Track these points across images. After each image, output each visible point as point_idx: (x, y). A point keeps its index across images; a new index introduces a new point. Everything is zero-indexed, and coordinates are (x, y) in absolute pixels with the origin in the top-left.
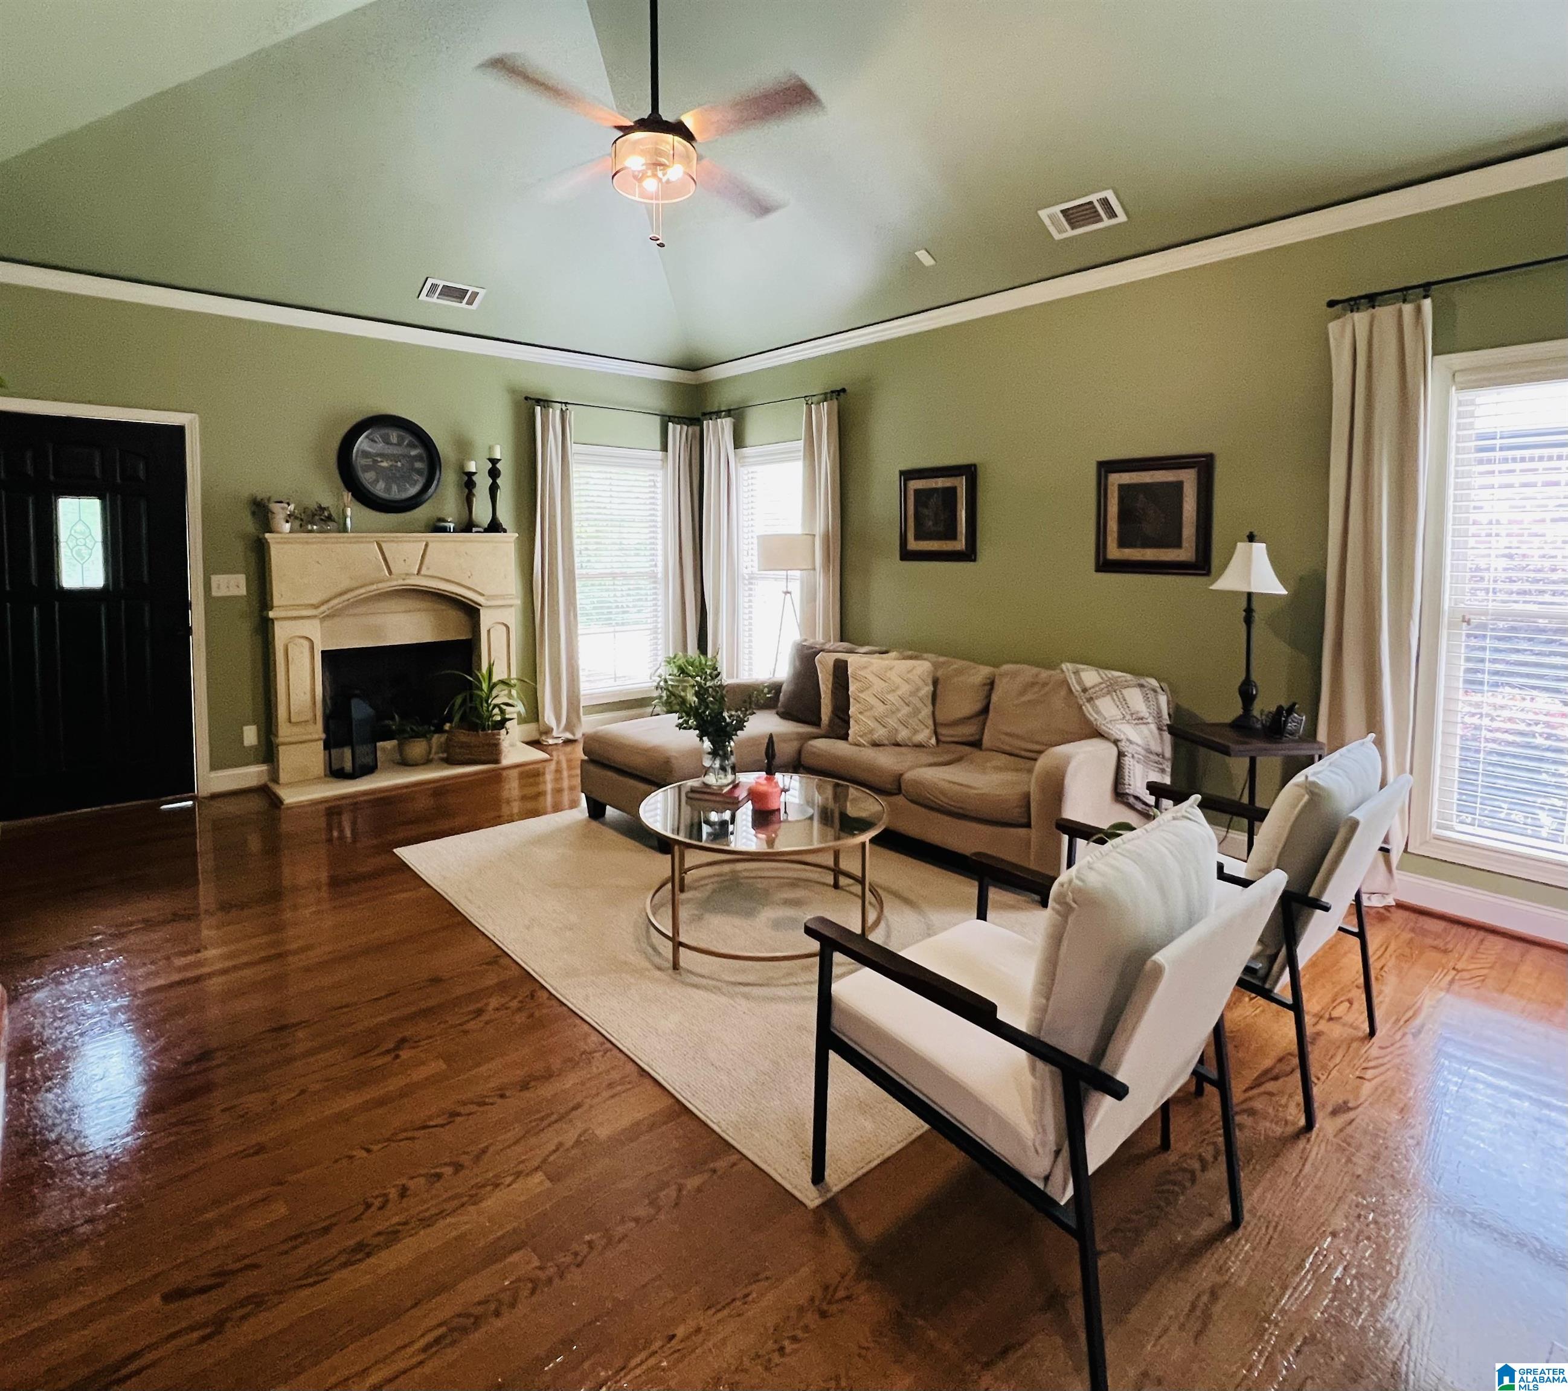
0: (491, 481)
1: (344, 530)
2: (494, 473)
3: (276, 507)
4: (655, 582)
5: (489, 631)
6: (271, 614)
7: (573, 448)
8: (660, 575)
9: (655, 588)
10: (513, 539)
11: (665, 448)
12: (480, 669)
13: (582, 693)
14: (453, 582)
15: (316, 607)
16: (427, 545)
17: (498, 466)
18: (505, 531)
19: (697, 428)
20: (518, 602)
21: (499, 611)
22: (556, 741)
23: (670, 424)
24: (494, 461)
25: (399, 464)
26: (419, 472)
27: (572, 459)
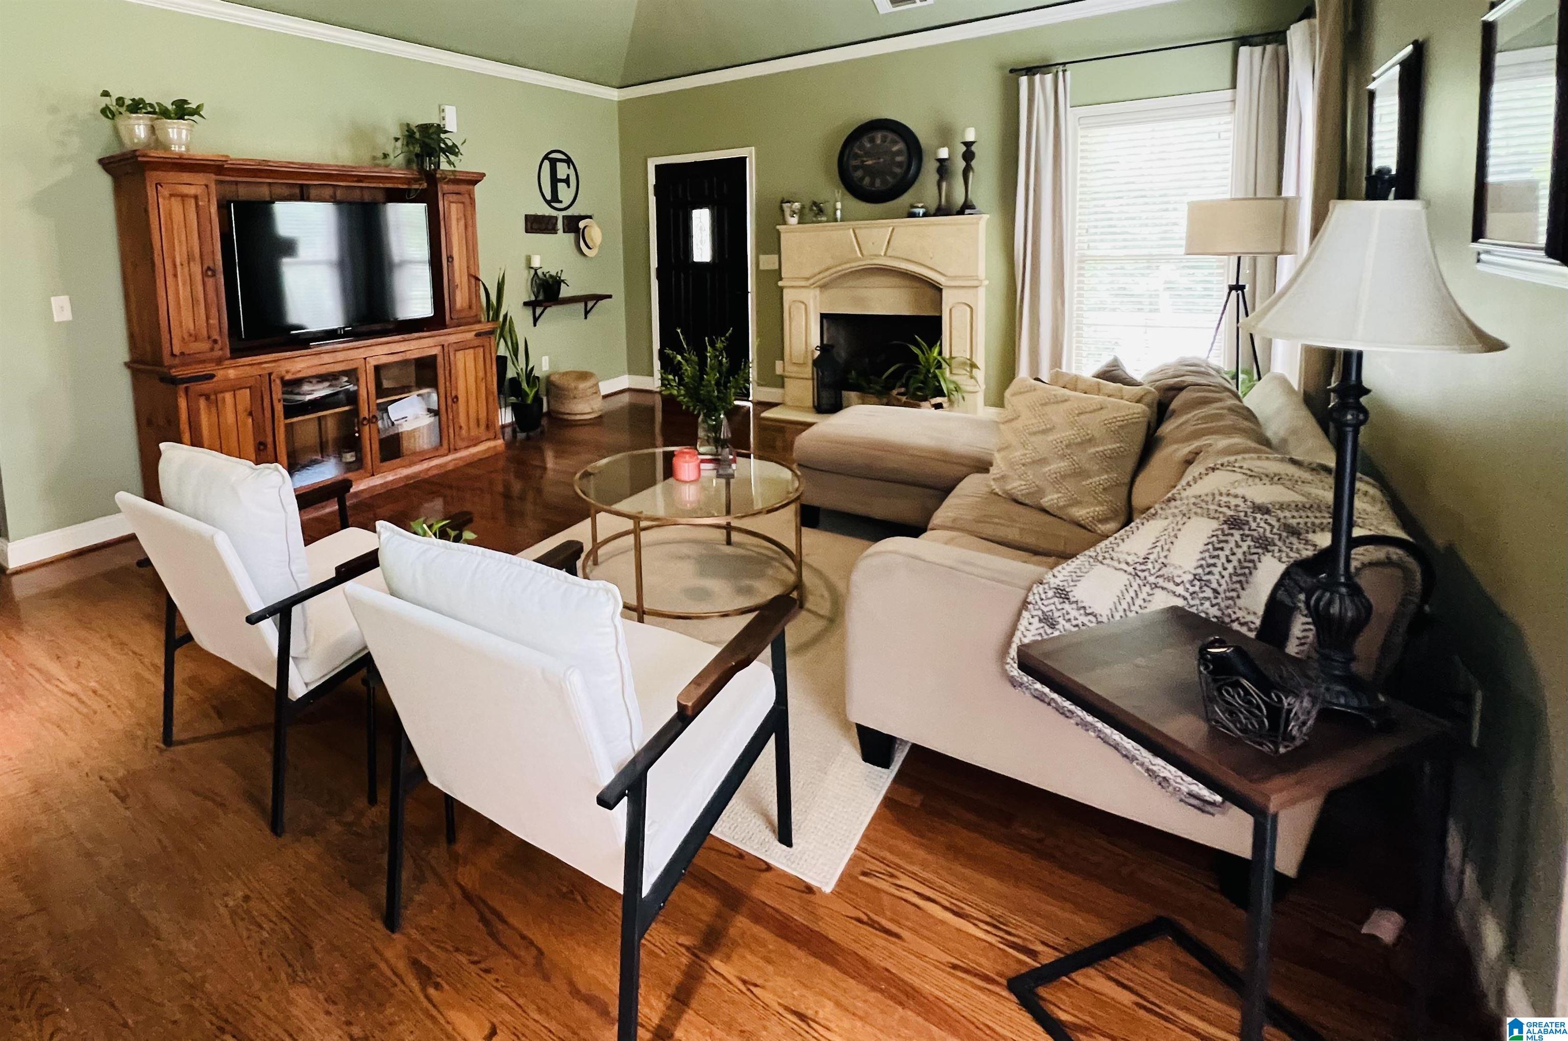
0: (965, 163)
1: (834, 220)
2: (968, 156)
3: (786, 206)
5: (951, 311)
6: (780, 284)
10: (980, 221)
14: (915, 262)
15: (808, 279)
16: (894, 229)
17: (973, 148)
18: (977, 213)
20: (986, 283)
21: (960, 291)
23: (1243, 49)
24: (969, 144)
25: (882, 160)
26: (899, 166)
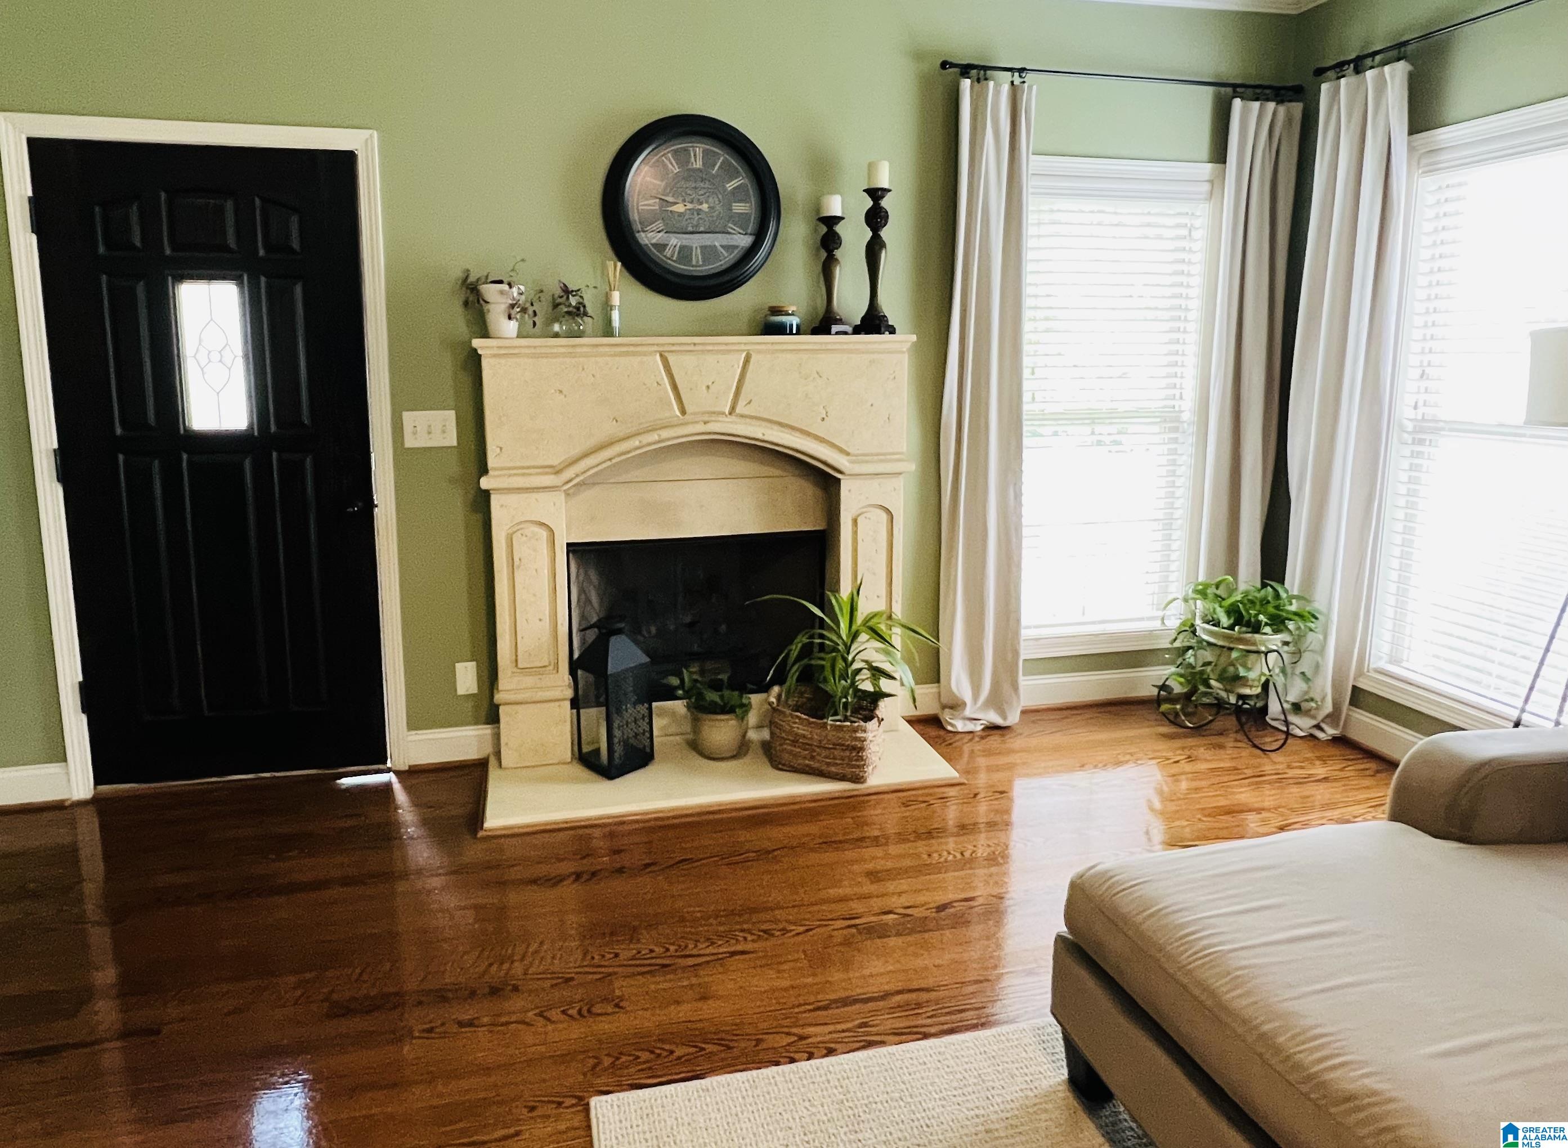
0: (869, 234)
1: (608, 331)
2: (876, 218)
3: (490, 291)
4: (1176, 430)
5: (855, 522)
6: (485, 483)
7: (1032, 164)
8: (1186, 416)
9: (1175, 440)
10: (906, 347)
11: (1219, 154)
12: (836, 590)
13: (1025, 633)
14: (793, 428)
15: (557, 470)
16: (747, 360)
17: (884, 203)
18: (892, 331)
19: (1297, 108)
20: (911, 467)
21: (875, 482)
22: (970, 727)
23: (1237, 103)
24: (876, 194)
25: (705, 207)
26: (741, 220)
27: (1030, 185)
